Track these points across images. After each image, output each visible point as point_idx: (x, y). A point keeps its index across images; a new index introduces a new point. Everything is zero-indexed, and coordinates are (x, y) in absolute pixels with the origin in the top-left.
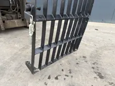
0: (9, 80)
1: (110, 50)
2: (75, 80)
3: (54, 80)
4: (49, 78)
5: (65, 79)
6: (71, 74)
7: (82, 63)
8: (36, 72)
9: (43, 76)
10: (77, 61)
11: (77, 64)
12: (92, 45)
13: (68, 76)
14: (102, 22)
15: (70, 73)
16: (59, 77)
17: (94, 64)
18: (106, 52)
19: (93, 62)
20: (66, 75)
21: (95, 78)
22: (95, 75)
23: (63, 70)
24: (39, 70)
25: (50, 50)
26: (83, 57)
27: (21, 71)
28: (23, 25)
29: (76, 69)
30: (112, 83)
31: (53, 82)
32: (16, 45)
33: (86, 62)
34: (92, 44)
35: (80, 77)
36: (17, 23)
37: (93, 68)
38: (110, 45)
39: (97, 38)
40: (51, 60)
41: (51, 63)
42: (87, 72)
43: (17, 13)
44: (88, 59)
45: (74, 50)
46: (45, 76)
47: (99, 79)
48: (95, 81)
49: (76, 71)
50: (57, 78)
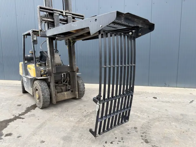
0: (77, 144)
1: (162, 121)
2: (126, 144)
3: (110, 144)
4: (106, 142)
5: (118, 143)
6: (123, 141)
7: (133, 132)
8: (97, 136)
9: (101, 142)
10: (128, 132)
11: (129, 133)
12: (145, 117)
13: (120, 142)
14: (165, 86)
15: (122, 139)
16: (113, 142)
17: (143, 133)
18: (157, 123)
19: (142, 132)
20: (119, 141)
21: (142, 143)
22: (143, 141)
23: (116, 138)
24: (99, 135)
25: (106, 120)
26: (135, 128)
27: (84, 139)
28: (72, 97)
29: (127, 137)
30: (155, 146)
31: (109, 145)
32: (71, 119)
33: (137, 132)
34: (145, 115)
35: (130, 142)
36: (66, 95)
37: (142, 136)
38: (165, 116)
39: (153, 108)
40: (107, 129)
41: (107, 131)
42: (136, 139)
43: (67, 85)
44: (138, 129)
45: (125, 121)
46: (103, 141)
47: (145, 144)
48: (142, 144)
49: (127, 138)
50: (112, 143)
